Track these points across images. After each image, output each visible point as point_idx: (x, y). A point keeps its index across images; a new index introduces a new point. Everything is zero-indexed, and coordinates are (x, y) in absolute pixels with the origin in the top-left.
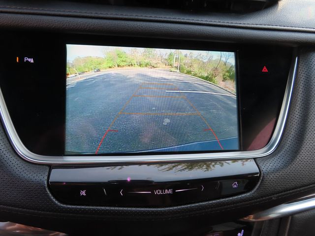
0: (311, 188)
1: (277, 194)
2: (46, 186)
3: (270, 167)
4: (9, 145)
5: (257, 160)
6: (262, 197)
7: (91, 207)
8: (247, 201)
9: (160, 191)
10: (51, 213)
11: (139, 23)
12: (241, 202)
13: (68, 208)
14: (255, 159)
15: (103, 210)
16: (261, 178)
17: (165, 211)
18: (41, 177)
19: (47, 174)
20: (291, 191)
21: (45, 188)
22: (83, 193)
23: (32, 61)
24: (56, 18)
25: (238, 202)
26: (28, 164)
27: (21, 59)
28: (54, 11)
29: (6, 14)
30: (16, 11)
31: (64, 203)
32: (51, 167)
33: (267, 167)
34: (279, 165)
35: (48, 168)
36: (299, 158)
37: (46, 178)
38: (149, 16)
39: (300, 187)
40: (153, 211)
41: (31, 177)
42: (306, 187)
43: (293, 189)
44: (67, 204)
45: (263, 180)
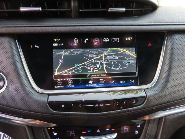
0: (173, 103)
1: (155, 106)
2: (47, 103)
3: (151, 93)
4: (30, 85)
5: (145, 90)
6: (147, 108)
7: (67, 112)
8: (140, 109)
9: (98, 105)
10: (50, 115)
11: (85, 27)
12: (137, 110)
13: (57, 113)
14: (144, 89)
15: (72, 114)
16: (147, 98)
17: (100, 114)
18: (45, 99)
19: (47, 98)
20: (162, 105)
21: (47, 104)
22: (63, 106)
23: (38, 47)
24: (48, 28)
25: (135, 110)
26: (39, 94)
27: (33, 46)
28: (47, 24)
29: (27, 28)
30: (31, 26)
31: (55, 111)
32: (48, 95)
33: (150, 93)
34: (156, 92)
35: (47, 95)
36: (166, 88)
37: (47, 99)
38: (90, 23)
39: (167, 103)
40: (94, 114)
41: (41, 99)
42: (171, 103)
43: (163, 104)
44: (56, 111)
45: (147, 99)
